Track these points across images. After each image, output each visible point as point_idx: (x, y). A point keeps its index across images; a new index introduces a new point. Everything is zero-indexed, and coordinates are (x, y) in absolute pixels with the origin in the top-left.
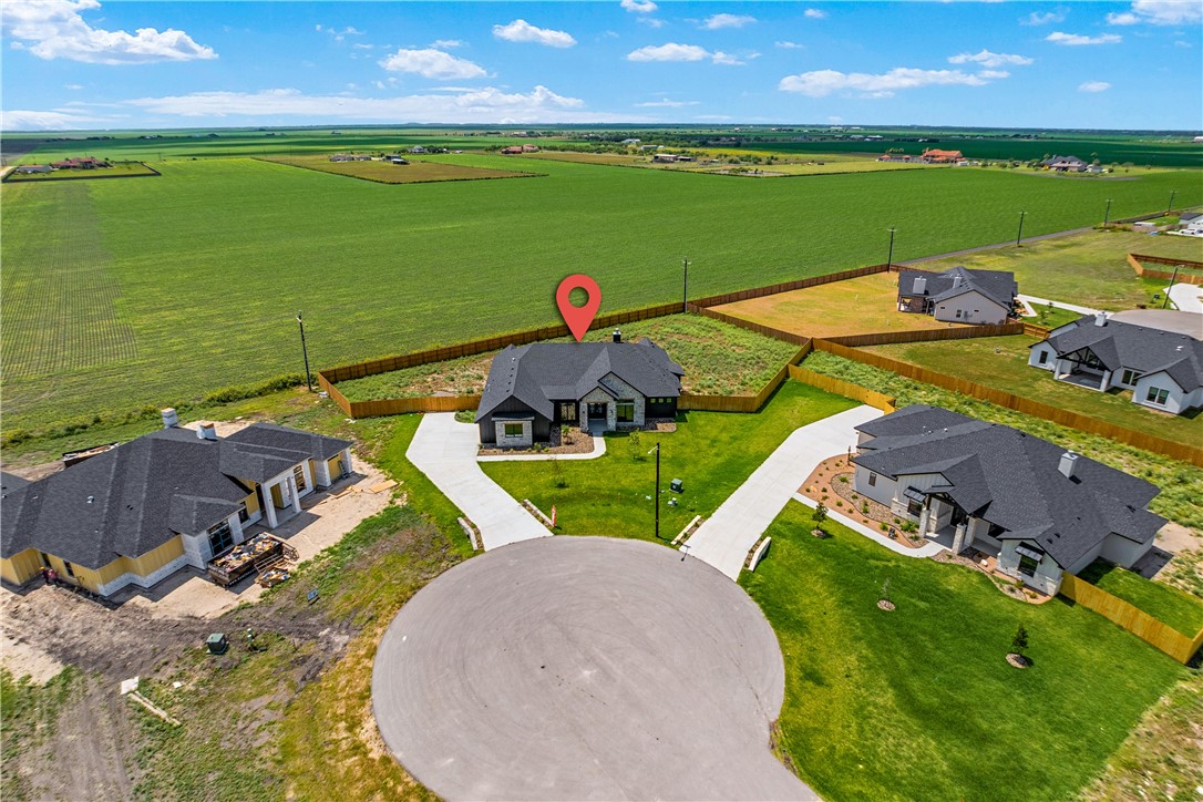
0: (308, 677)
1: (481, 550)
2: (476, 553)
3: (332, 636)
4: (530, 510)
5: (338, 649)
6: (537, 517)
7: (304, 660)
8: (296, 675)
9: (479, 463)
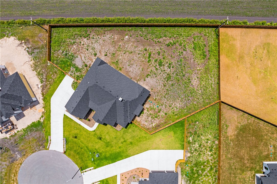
0: (12, 161)
1: (48, 149)
2: (47, 149)
3: (18, 155)
4: (64, 142)
5: (18, 158)
6: (64, 145)
7: (12, 158)
8: (11, 160)
9: (64, 115)
